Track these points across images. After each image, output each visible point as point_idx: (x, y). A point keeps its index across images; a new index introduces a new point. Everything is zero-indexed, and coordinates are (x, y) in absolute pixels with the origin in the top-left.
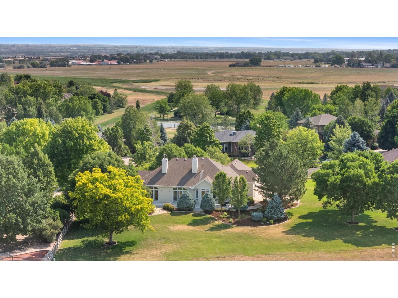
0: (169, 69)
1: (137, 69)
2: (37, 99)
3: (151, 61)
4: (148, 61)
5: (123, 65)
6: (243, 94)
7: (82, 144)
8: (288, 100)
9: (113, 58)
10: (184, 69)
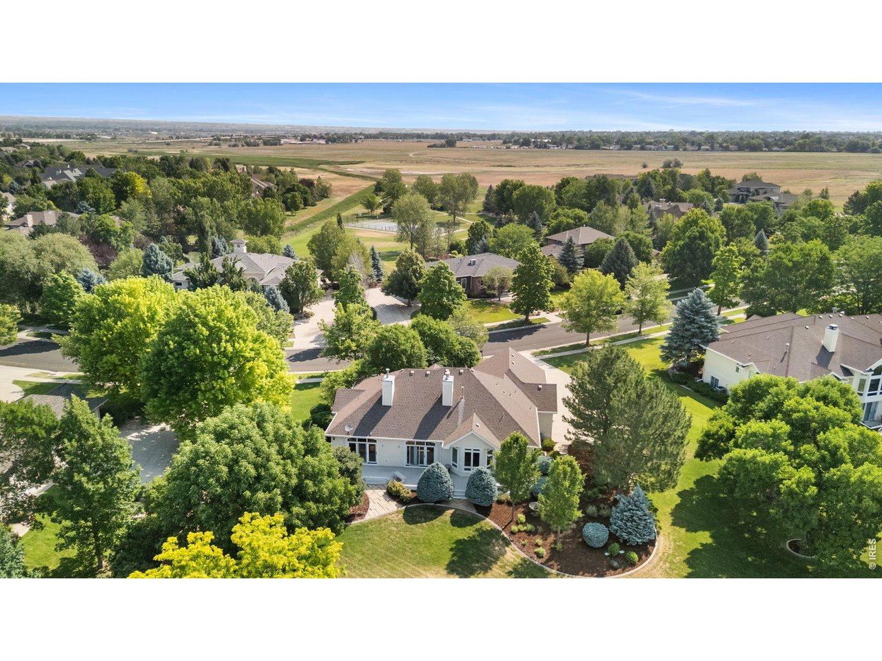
0: (372, 150)
1: (344, 149)
2: (212, 200)
3: (356, 141)
4: (354, 141)
5: (331, 145)
6: (462, 189)
7: (216, 351)
8: (517, 199)
9: (322, 137)
10: (387, 150)
